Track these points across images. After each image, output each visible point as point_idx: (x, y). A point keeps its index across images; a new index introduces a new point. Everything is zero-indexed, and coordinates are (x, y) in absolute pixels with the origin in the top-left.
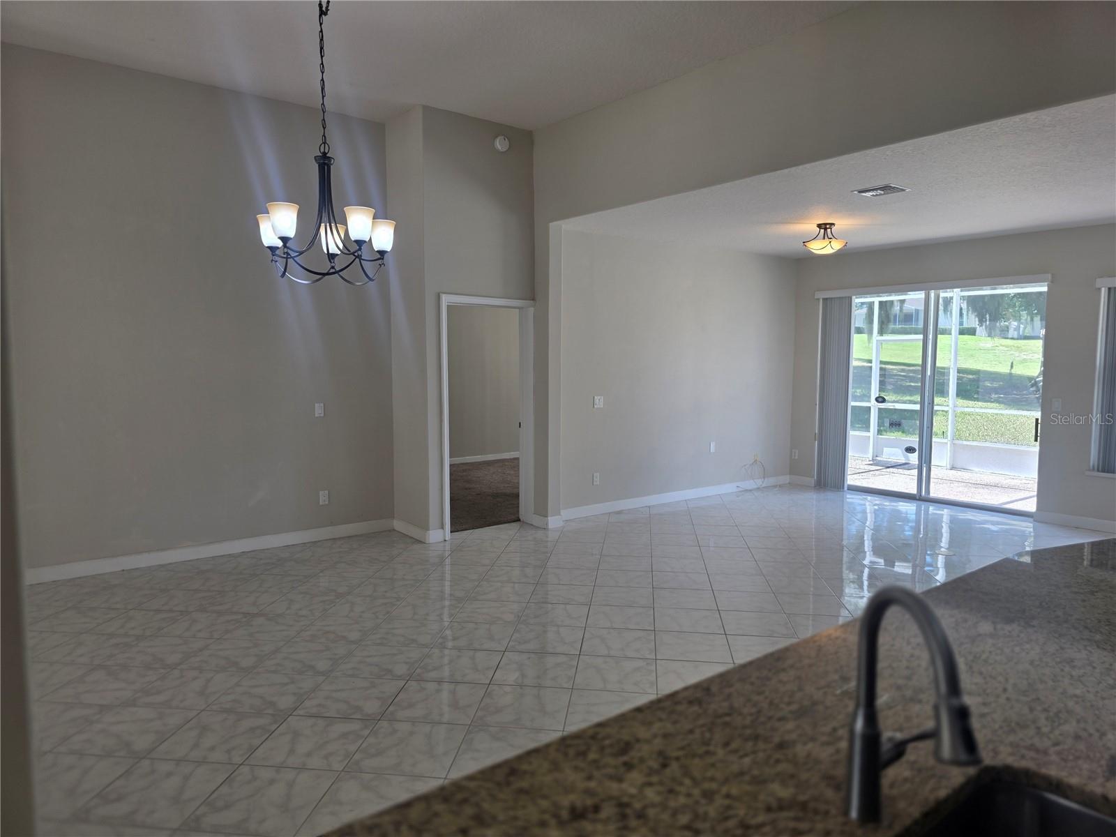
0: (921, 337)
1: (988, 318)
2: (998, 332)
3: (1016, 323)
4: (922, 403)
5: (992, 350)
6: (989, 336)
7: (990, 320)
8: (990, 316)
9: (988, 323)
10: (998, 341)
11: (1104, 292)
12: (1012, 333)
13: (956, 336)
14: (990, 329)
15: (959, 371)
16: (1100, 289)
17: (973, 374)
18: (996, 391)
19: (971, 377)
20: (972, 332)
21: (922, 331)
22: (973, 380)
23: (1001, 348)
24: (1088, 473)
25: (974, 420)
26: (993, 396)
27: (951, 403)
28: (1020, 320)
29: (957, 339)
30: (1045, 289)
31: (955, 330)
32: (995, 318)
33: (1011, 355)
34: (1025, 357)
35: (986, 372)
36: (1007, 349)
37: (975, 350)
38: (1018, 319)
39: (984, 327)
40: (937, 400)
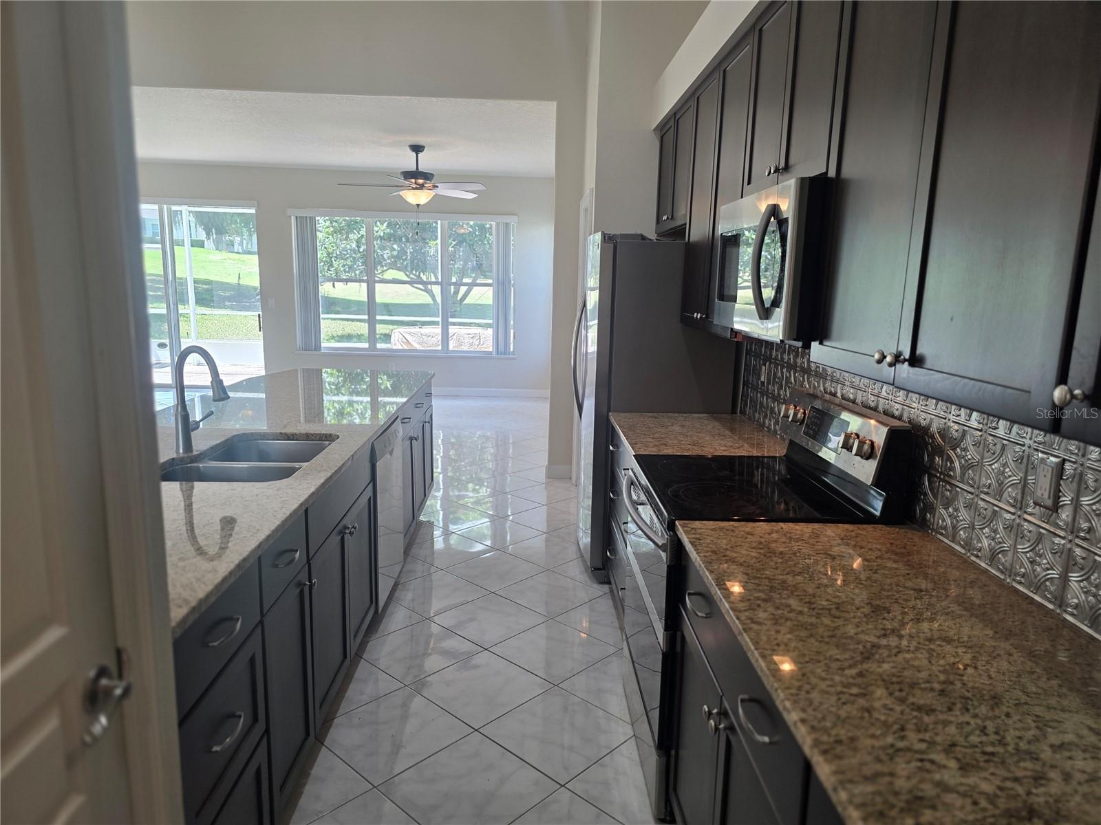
0: (160, 246)
1: (214, 232)
2: (225, 246)
3: (239, 239)
4: (168, 308)
5: (220, 262)
6: (217, 249)
7: (216, 234)
8: (216, 230)
9: (214, 236)
10: (225, 255)
11: (293, 219)
12: (237, 248)
13: (189, 249)
14: (217, 242)
15: (196, 281)
16: (290, 217)
17: (206, 285)
18: (229, 299)
19: (204, 286)
20: (201, 244)
21: (160, 242)
22: (207, 290)
23: (230, 261)
24: (296, 352)
25: (212, 324)
26: (227, 303)
27: (191, 309)
28: (243, 235)
29: (189, 251)
30: (253, 211)
31: (187, 243)
32: (221, 232)
33: (238, 268)
34: (250, 270)
35: (217, 282)
36: (233, 262)
37: (206, 262)
38: (239, 234)
39: (211, 240)
40: (180, 307)
